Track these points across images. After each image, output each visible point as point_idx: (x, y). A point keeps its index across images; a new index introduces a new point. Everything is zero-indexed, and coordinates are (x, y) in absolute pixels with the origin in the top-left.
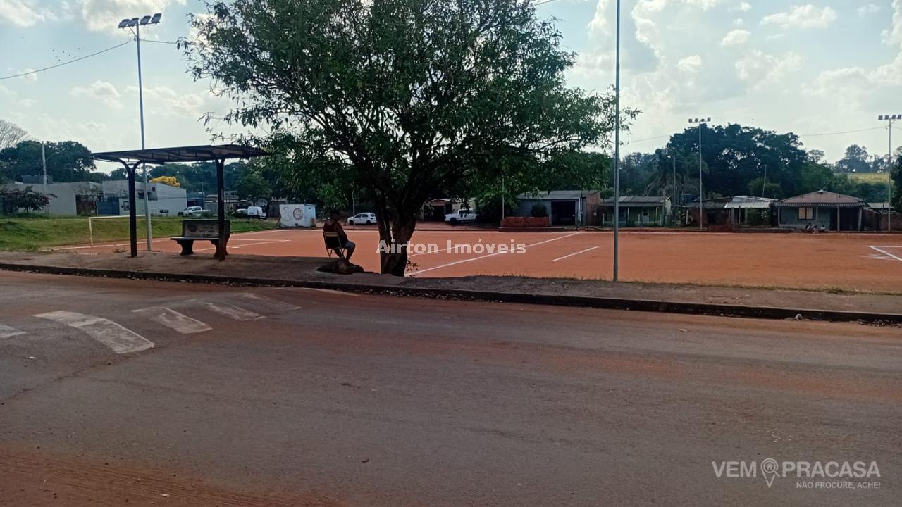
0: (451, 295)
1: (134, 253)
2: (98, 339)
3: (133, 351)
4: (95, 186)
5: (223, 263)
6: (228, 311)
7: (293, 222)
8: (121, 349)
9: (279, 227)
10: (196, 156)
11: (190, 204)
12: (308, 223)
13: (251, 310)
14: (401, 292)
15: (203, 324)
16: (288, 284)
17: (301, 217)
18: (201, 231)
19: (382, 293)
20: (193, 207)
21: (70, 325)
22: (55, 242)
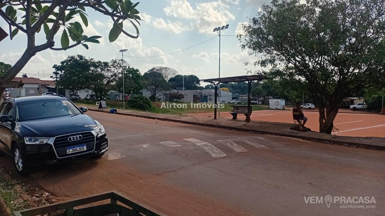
0: (358, 146)
1: (215, 118)
2: (206, 151)
3: (218, 156)
4: (200, 91)
5: (249, 124)
6: (253, 144)
7: (275, 107)
8: (214, 155)
9: (269, 109)
10: (241, 80)
11: (233, 98)
12: (282, 108)
13: (263, 144)
14: (332, 142)
15: (244, 148)
16: (277, 134)
17: (279, 105)
18: (240, 110)
19: (321, 142)
20: (234, 100)
21: (196, 144)
22: (186, 112)
